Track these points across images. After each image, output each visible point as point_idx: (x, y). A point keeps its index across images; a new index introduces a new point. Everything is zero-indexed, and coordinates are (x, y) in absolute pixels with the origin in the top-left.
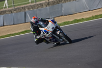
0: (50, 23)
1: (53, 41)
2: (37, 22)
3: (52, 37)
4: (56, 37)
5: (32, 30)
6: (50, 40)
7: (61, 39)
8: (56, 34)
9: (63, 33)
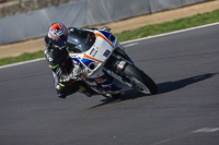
0: (100, 40)
1: (106, 89)
2: (63, 38)
3: (103, 77)
4: (115, 76)
5: (51, 59)
6: (99, 86)
7: (129, 81)
8: (115, 69)
9: (133, 66)
